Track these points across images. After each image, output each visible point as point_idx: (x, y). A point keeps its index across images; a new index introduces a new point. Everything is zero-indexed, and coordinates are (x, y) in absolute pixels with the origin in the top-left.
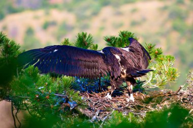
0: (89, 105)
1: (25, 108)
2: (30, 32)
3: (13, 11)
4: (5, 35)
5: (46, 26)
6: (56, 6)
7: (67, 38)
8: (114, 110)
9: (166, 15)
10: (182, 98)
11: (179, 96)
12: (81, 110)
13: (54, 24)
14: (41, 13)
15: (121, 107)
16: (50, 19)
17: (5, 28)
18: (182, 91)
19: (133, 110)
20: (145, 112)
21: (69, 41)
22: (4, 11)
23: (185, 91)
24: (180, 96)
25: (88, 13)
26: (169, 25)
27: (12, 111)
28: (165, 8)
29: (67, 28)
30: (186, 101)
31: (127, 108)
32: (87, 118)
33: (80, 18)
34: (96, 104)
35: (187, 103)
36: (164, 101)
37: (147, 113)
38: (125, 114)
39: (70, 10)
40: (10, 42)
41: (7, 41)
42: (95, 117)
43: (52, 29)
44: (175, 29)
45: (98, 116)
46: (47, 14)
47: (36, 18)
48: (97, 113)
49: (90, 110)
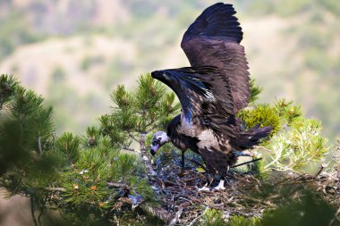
0: (165, 200)
1: (54, 206)
2: (58, 75)
3: (28, 40)
4: (18, 80)
5: (86, 65)
6: (102, 31)
7: (121, 84)
8: (207, 208)
9: (292, 43)
10: (324, 186)
11: (319, 183)
12: (150, 209)
13: (99, 60)
14: (76, 42)
15: (220, 202)
16: (93, 53)
17: (15, 69)
18: (324, 173)
19: (240, 208)
20: (262, 211)
21: (126, 90)
22: (14, 40)
23: (330, 175)
24: (322, 182)
26: (299, 60)
27: (33, 212)
28: (291, 30)
29: (123, 67)
30: (332, 191)
31: (231, 205)
32: (162, 222)
33: (144, 50)
34: (176, 199)
35: (333, 194)
36: (293, 193)
37: (264, 212)
38: (227, 216)
39: (127, 37)
40: (25, 93)
41: (21, 91)
42: (174, 220)
43: (96, 71)
44: (310, 66)
45: (181, 218)
46: (88, 44)
47: (69, 51)
48: (179, 214)
49: (167, 209)
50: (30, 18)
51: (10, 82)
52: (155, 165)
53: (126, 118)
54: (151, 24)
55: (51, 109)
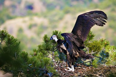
0: (60, 75)
2: (21, 30)
3: (10, 18)
4: (8, 32)
5: (30, 27)
6: (36, 15)
7: (46, 34)
13: (35, 25)
14: (27, 19)
15: (80, 75)
16: (33, 22)
17: (5, 28)
22: (5, 18)
25: (56, 18)
29: (44, 28)
33: (51, 21)
34: (64, 74)
39: (45, 17)
41: (9, 36)
43: (34, 29)
46: (31, 19)
47: (24, 22)
50: (11, 10)
51: (5, 32)
52: (57, 63)
53: (47, 46)
54: (54, 12)
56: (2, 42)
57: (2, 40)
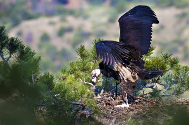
0: (105, 113)
1: (40, 115)
3: (28, 17)
4: (21, 41)
5: (61, 33)
6: (72, 13)
7: (83, 44)
8: (131, 117)
12: (97, 118)
13: (70, 30)
14: (56, 19)
15: (138, 114)
16: (66, 25)
21: (85, 48)
22: (19, 16)
25: (104, 19)
28: (183, 15)
31: (144, 116)
34: (112, 112)
37: (164, 120)
40: (25, 48)
41: (23, 47)
45: (115, 123)
46: (63, 20)
47: (52, 24)
48: (114, 121)
49: (107, 118)
50: (29, 4)
51: (16, 41)
53: (85, 64)
55: (40, 58)
56: (10, 56)
57: (11, 54)
